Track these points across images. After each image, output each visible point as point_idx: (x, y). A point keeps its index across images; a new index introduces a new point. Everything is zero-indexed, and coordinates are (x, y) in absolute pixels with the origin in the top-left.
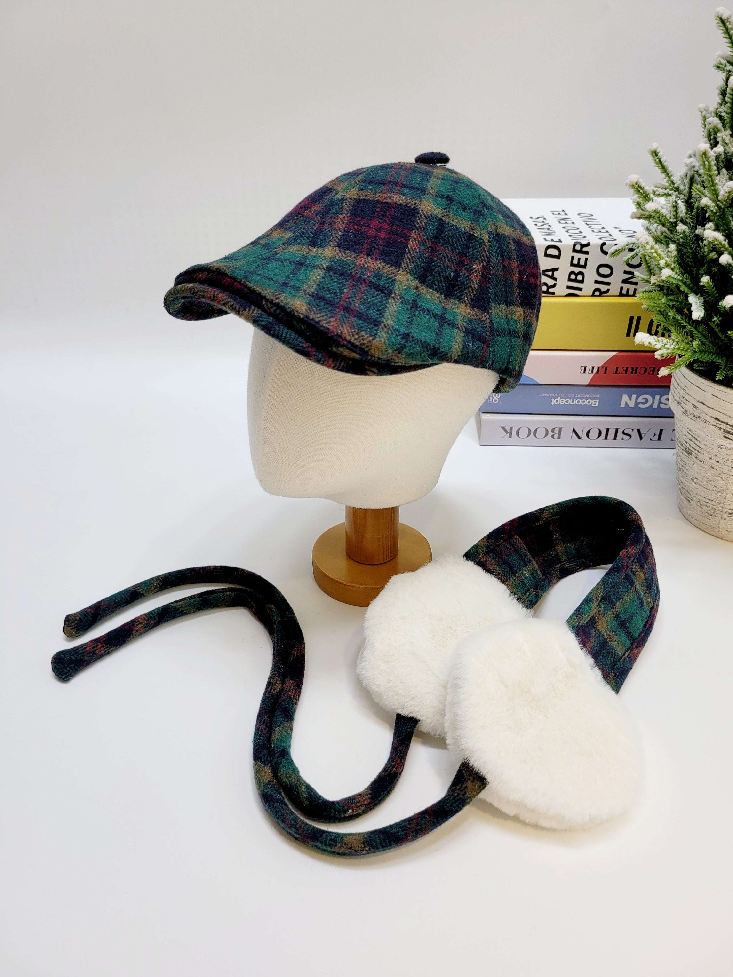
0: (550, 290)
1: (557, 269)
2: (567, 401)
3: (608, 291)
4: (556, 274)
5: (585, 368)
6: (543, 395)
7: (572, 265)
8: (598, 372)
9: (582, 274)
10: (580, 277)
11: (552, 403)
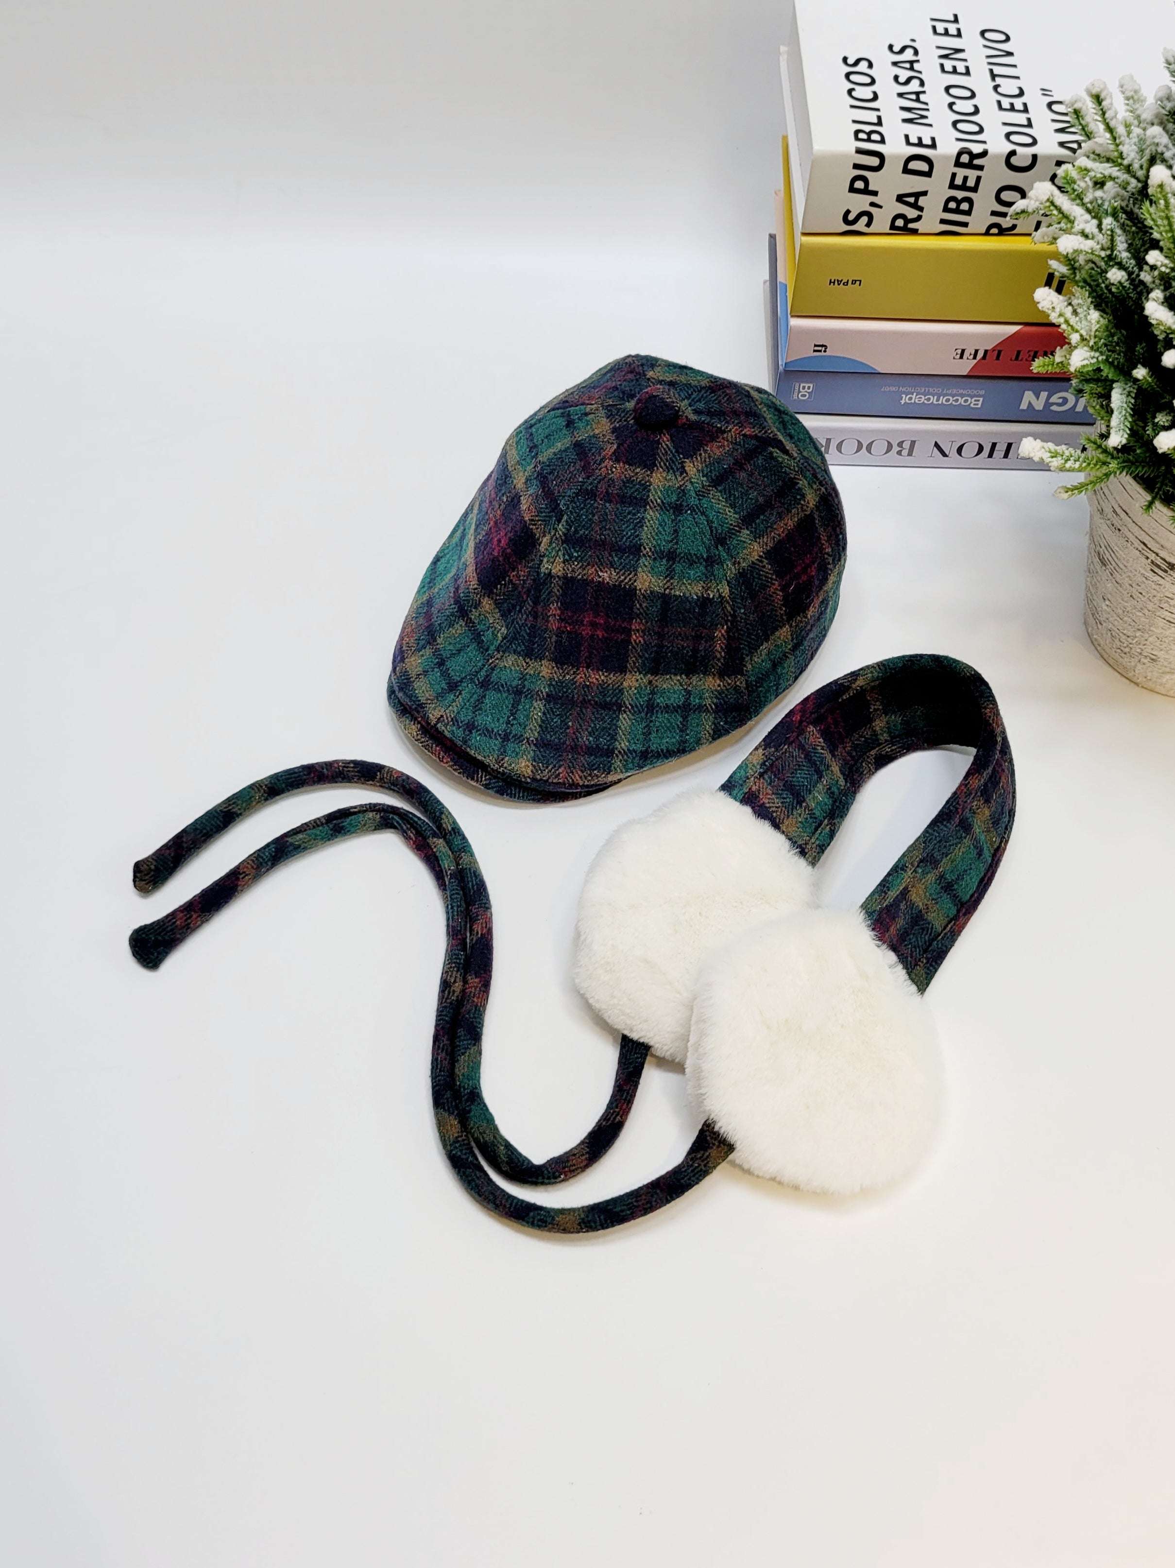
0: (911, 226)
1: (925, 193)
2: (929, 399)
3: (1014, 227)
4: (922, 201)
5: (963, 351)
6: (887, 389)
7: (952, 186)
8: (984, 357)
9: (970, 201)
10: (965, 206)
11: (903, 402)
